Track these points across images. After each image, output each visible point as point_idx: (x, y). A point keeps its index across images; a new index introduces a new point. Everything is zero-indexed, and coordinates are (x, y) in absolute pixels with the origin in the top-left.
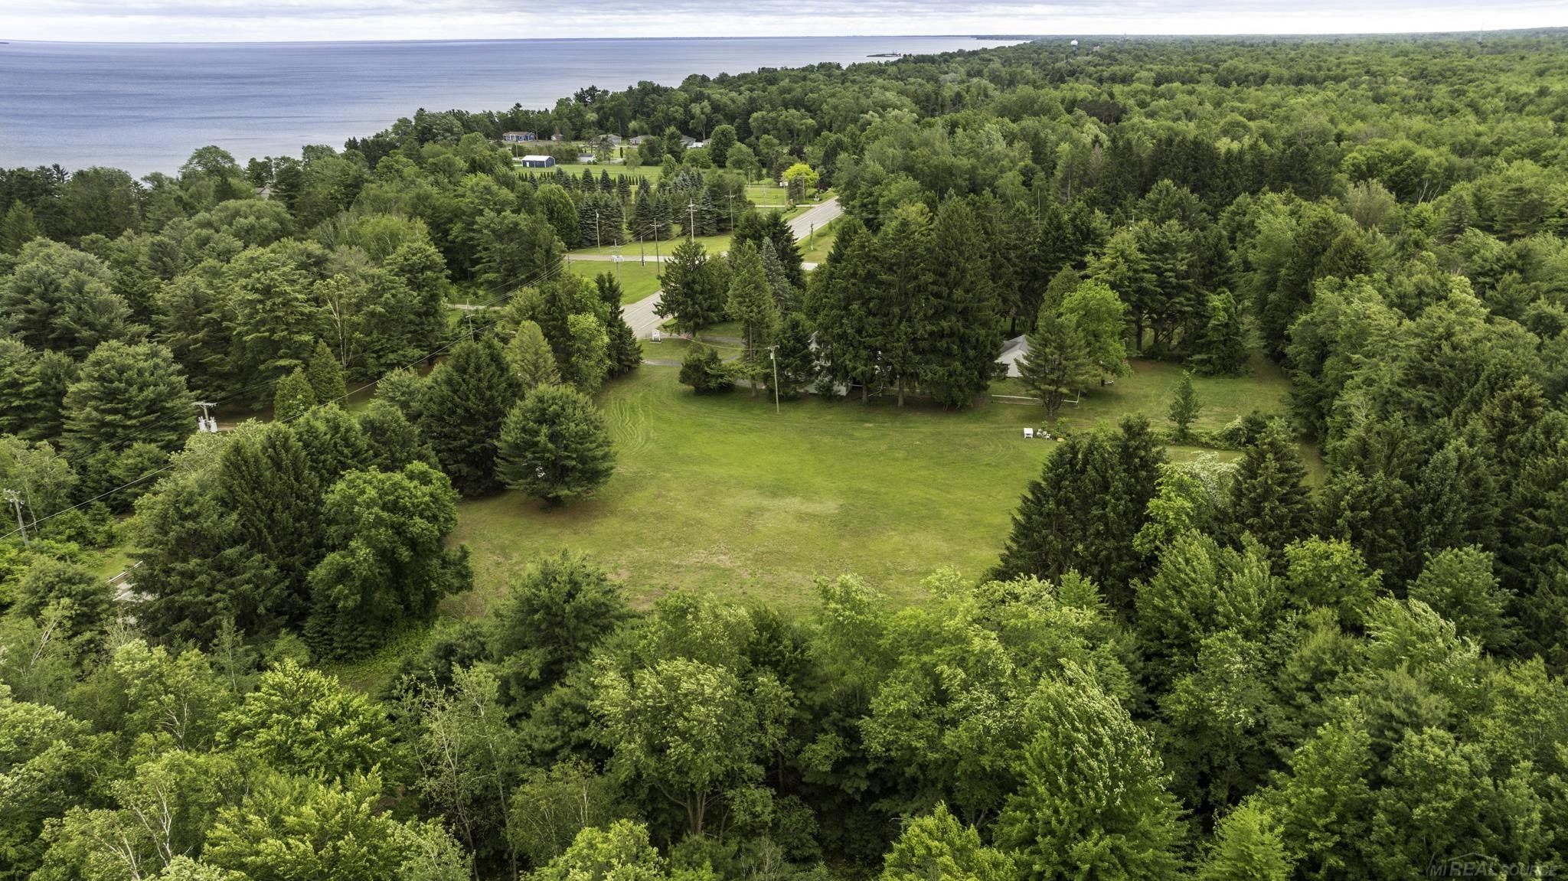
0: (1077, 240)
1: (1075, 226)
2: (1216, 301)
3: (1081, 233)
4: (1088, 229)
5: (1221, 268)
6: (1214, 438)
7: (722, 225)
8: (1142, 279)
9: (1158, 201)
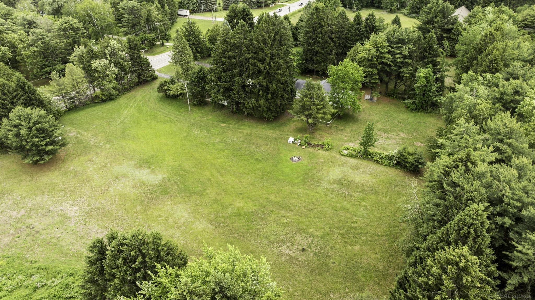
0: (367, 31)
1: (367, 23)
2: (422, 72)
3: (369, 27)
4: (373, 25)
5: (430, 54)
6: (382, 158)
7: (259, 5)
8: (384, 57)
9: (432, 8)
